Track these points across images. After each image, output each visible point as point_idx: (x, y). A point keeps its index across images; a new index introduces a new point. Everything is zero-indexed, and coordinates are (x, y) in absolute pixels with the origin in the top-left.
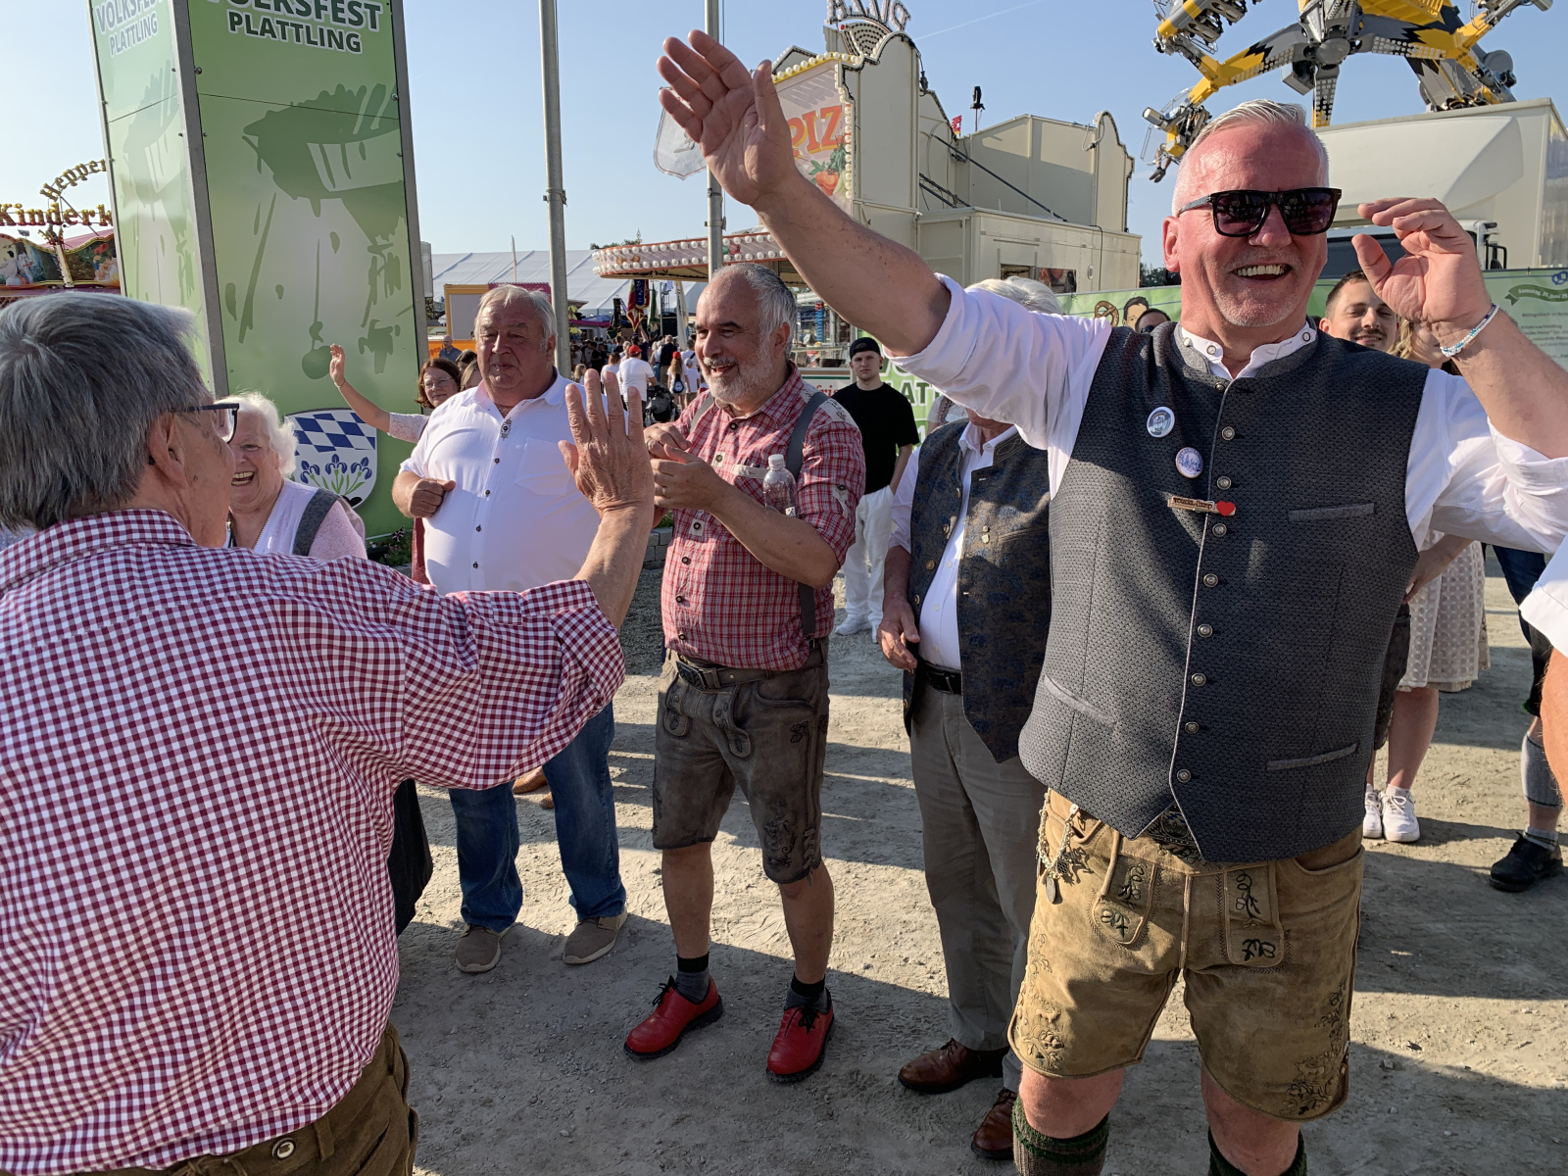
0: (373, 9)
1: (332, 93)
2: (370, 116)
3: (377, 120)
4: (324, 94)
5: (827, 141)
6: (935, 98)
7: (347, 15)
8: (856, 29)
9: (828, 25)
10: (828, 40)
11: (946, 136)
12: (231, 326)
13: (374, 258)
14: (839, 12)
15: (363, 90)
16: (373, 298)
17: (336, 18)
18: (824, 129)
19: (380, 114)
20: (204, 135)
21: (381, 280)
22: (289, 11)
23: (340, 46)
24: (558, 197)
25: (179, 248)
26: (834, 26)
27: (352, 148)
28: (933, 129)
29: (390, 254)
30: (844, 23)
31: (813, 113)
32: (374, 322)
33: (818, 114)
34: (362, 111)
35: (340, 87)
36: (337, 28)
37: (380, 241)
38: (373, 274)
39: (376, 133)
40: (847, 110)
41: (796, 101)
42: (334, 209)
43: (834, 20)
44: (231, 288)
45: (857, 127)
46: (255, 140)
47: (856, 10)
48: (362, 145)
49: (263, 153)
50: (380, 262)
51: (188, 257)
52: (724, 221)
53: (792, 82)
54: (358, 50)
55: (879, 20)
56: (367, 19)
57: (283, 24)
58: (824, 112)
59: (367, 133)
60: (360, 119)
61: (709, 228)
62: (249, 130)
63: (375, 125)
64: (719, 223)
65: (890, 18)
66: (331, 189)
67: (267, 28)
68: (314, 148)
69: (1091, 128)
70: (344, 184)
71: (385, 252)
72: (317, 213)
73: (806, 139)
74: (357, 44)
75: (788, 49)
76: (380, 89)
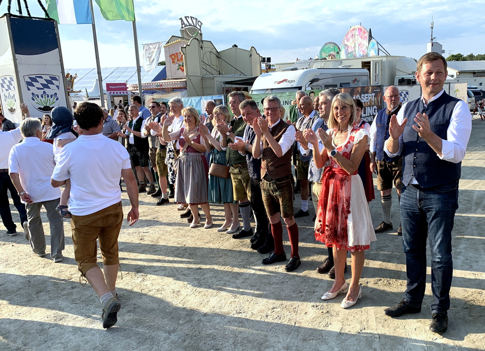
6: (211, 43)
8: (188, 29)
9: (181, 29)
10: (181, 32)
11: (215, 52)
14: (183, 26)
18: (180, 57)
26: (182, 29)
28: (211, 50)
30: (185, 28)
31: (178, 53)
43: (182, 28)
45: (186, 60)
47: (188, 24)
53: (172, 46)
55: (194, 26)
65: (197, 24)
73: (176, 59)
75: (171, 36)
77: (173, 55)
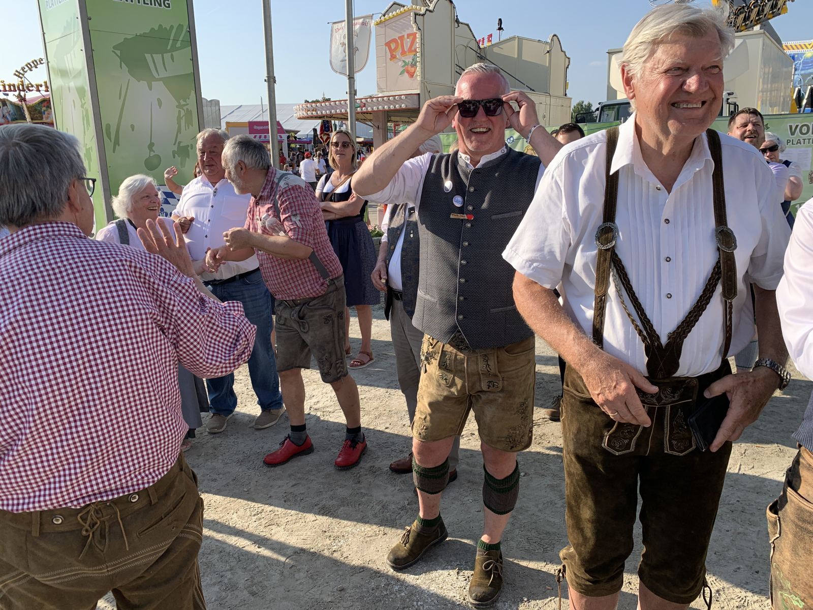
1: (156, 29)
2: (176, 40)
3: (179, 42)
4: (153, 29)
5: (410, 50)
6: (469, 27)
12: (109, 145)
13: (180, 111)
15: (172, 27)
16: (179, 131)
18: (409, 44)
19: (181, 39)
20: (92, 50)
21: (183, 122)
23: (160, 5)
24: (272, 80)
25: (82, 106)
27: (167, 56)
28: (468, 43)
29: (187, 109)
31: (403, 36)
32: (180, 143)
33: (406, 37)
34: (172, 38)
35: (160, 26)
38: (179, 119)
39: (179, 49)
40: (418, 35)
41: (394, 30)
42: (158, 86)
44: (108, 126)
45: (422, 44)
46: (118, 52)
48: (172, 55)
49: (122, 59)
50: (183, 113)
51: (87, 111)
52: (355, 91)
53: (393, 20)
54: (169, 7)
58: (409, 35)
59: (174, 48)
60: (171, 42)
61: (348, 95)
62: (115, 47)
63: (178, 45)
64: (353, 92)
66: (157, 76)
68: (148, 56)
69: (547, 43)
70: (163, 74)
71: (185, 108)
72: (151, 89)
73: (400, 50)
74: (169, 4)
75: (392, 3)
76: (180, 27)
77: (394, 40)
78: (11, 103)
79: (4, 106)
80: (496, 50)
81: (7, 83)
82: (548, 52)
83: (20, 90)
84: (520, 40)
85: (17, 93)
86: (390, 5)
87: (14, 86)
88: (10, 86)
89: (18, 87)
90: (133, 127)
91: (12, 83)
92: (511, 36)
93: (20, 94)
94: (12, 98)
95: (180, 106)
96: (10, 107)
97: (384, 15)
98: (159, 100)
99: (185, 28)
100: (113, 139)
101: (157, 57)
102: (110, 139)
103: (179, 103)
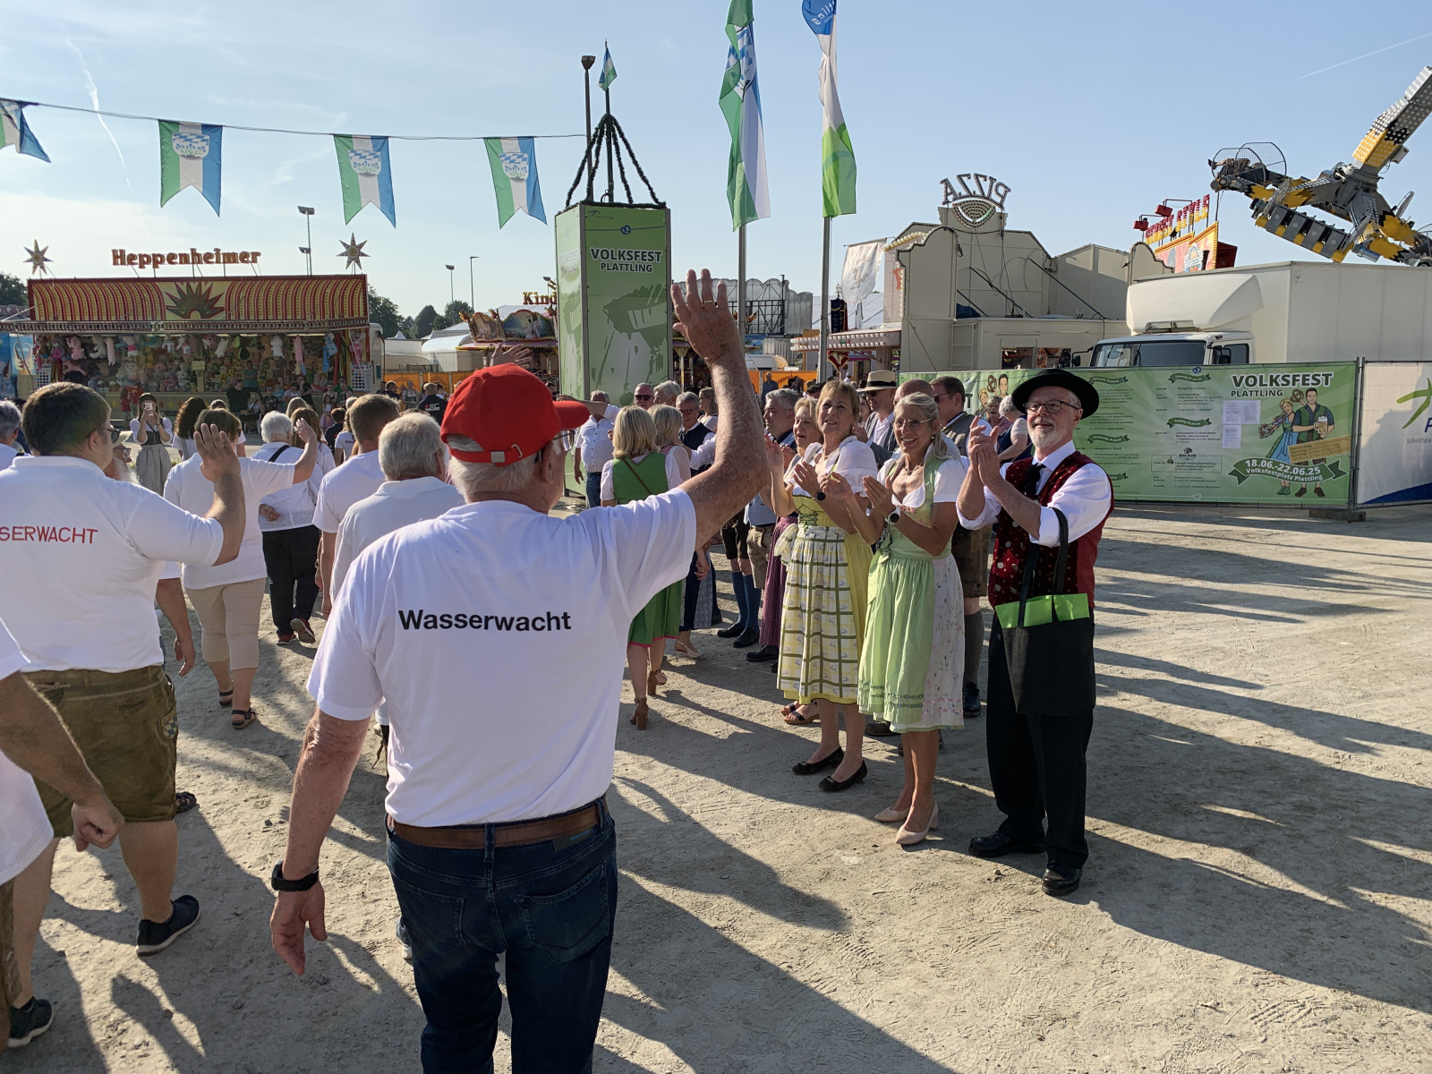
0: (658, 253)
1: (639, 289)
2: (655, 296)
3: (657, 298)
4: (636, 290)
6: (1032, 235)
7: (648, 257)
8: (963, 205)
9: (943, 206)
10: (941, 214)
11: (1040, 258)
13: (652, 355)
14: (950, 198)
15: (652, 287)
16: (651, 372)
17: (643, 259)
19: (658, 295)
20: (588, 311)
21: (654, 365)
22: (624, 259)
23: (644, 270)
26: (946, 206)
27: (646, 311)
28: (1030, 255)
29: (659, 354)
30: (955, 202)
34: (651, 295)
35: (643, 287)
36: (643, 263)
37: (655, 349)
38: (651, 362)
39: (656, 303)
42: (637, 336)
43: (947, 202)
44: (594, 369)
46: (607, 311)
47: (964, 193)
48: (650, 311)
49: (610, 316)
50: (655, 358)
54: (651, 271)
55: (983, 196)
56: (656, 258)
57: (621, 265)
59: (652, 304)
60: (650, 298)
62: (606, 307)
63: (656, 301)
66: (635, 328)
67: (615, 267)
68: (630, 312)
70: (641, 326)
71: (657, 352)
72: (630, 338)
75: (911, 223)
76: (659, 286)
78: (542, 317)
79: (534, 320)
80: (1068, 260)
81: (540, 295)
82: (1126, 265)
83: (551, 302)
84: (1096, 249)
85: (548, 306)
86: (908, 226)
87: (547, 297)
88: (542, 298)
89: (551, 299)
90: (613, 370)
91: (545, 295)
92: (1086, 244)
93: (551, 307)
94: (542, 310)
95: (653, 352)
96: (540, 321)
97: (896, 240)
98: (636, 347)
99: (663, 286)
100: (597, 378)
101: (638, 312)
102: (594, 379)
103: (652, 348)
